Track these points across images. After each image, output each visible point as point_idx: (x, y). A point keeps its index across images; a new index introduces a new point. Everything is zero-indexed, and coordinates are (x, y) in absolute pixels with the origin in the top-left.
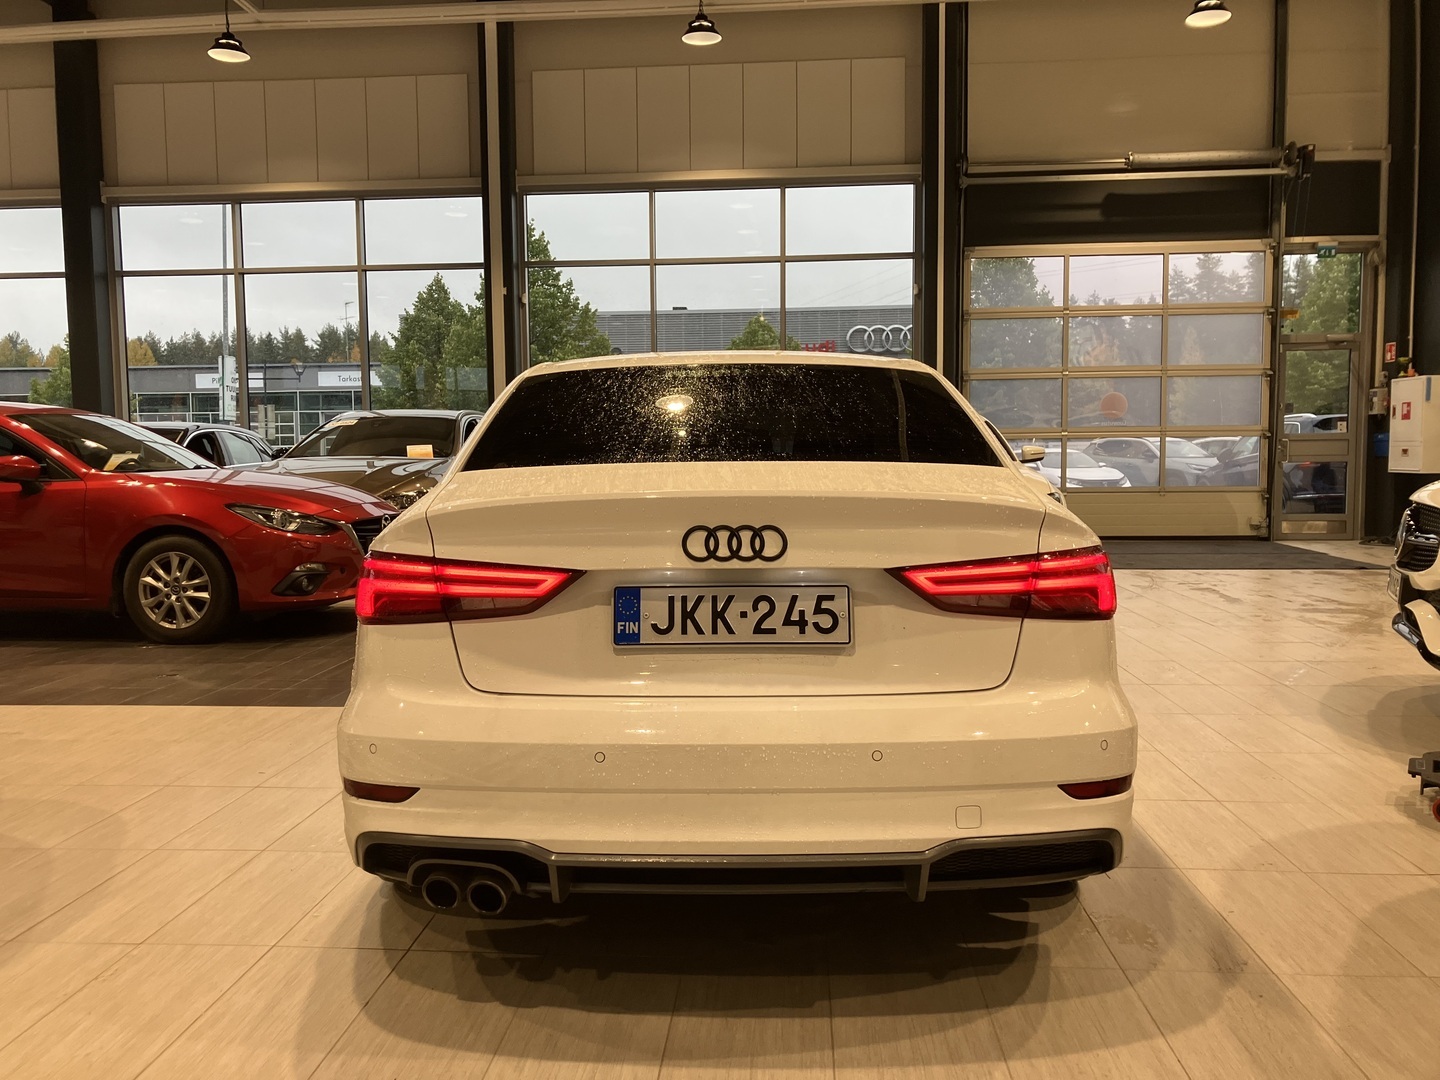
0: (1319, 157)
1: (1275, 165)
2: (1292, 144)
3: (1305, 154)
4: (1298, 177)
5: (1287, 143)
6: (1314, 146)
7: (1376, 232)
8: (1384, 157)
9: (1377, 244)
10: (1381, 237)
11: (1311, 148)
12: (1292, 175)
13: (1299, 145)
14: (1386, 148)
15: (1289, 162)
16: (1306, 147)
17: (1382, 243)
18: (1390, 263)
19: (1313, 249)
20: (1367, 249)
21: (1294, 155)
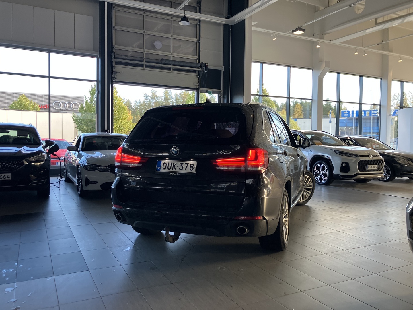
0: (209, 67)
1: (198, 68)
3: (206, 66)
4: (204, 72)
5: (201, 62)
7: (221, 89)
8: (222, 69)
10: (222, 91)
11: (207, 64)
13: (204, 63)
14: (223, 67)
16: (206, 64)
17: (222, 92)
18: (224, 98)
19: (207, 92)
20: (218, 93)
21: (203, 66)
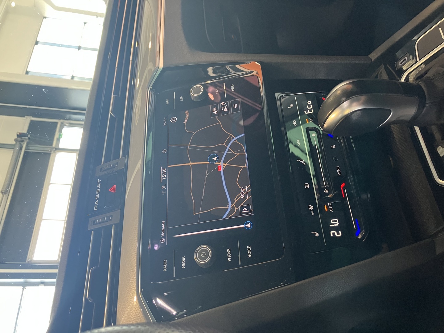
1: (22, 146)
2: (16, 140)
3: (20, 135)
6: (18, 132)
9: (62, 123)
10: (59, 122)
11: (18, 134)
12: (28, 140)
13: (16, 137)
15: (23, 141)
16: (17, 135)
17: (62, 121)
18: (70, 119)
19: (58, 140)
20: (63, 125)
21: (19, 139)
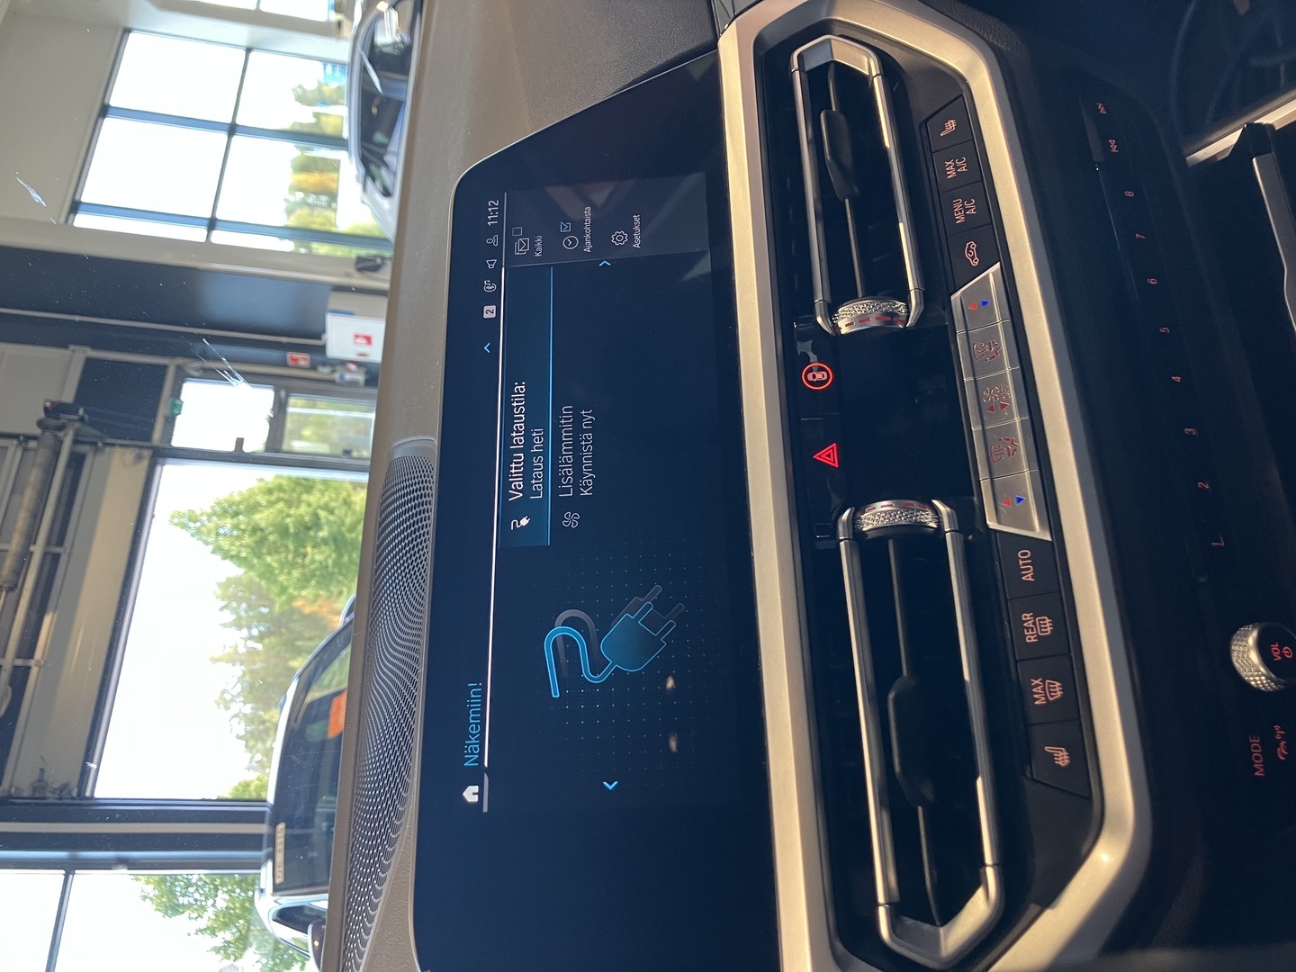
1: (61, 442)
2: (40, 424)
3: (55, 410)
4: (82, 420)
5: (37, 431)
6: (47, 401)
7: (165, 368)
8: (79, 356)
9: (179, 368)
10: (172, 363)
11: (48, 404)
12: (78, 424)
13: (42, 415)
14: (73, 351)
15: (62, 428)
16: (46, 409)
17: (180, 361)
18: (206, 356)
19: (170, 422)
20: (182, 377)
21: (53, 422)
